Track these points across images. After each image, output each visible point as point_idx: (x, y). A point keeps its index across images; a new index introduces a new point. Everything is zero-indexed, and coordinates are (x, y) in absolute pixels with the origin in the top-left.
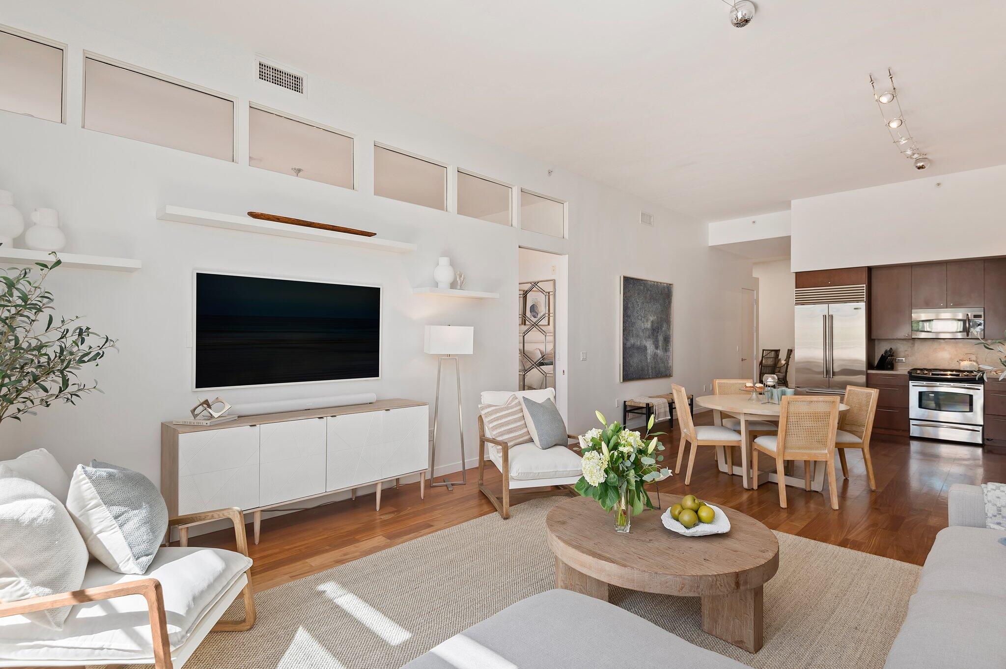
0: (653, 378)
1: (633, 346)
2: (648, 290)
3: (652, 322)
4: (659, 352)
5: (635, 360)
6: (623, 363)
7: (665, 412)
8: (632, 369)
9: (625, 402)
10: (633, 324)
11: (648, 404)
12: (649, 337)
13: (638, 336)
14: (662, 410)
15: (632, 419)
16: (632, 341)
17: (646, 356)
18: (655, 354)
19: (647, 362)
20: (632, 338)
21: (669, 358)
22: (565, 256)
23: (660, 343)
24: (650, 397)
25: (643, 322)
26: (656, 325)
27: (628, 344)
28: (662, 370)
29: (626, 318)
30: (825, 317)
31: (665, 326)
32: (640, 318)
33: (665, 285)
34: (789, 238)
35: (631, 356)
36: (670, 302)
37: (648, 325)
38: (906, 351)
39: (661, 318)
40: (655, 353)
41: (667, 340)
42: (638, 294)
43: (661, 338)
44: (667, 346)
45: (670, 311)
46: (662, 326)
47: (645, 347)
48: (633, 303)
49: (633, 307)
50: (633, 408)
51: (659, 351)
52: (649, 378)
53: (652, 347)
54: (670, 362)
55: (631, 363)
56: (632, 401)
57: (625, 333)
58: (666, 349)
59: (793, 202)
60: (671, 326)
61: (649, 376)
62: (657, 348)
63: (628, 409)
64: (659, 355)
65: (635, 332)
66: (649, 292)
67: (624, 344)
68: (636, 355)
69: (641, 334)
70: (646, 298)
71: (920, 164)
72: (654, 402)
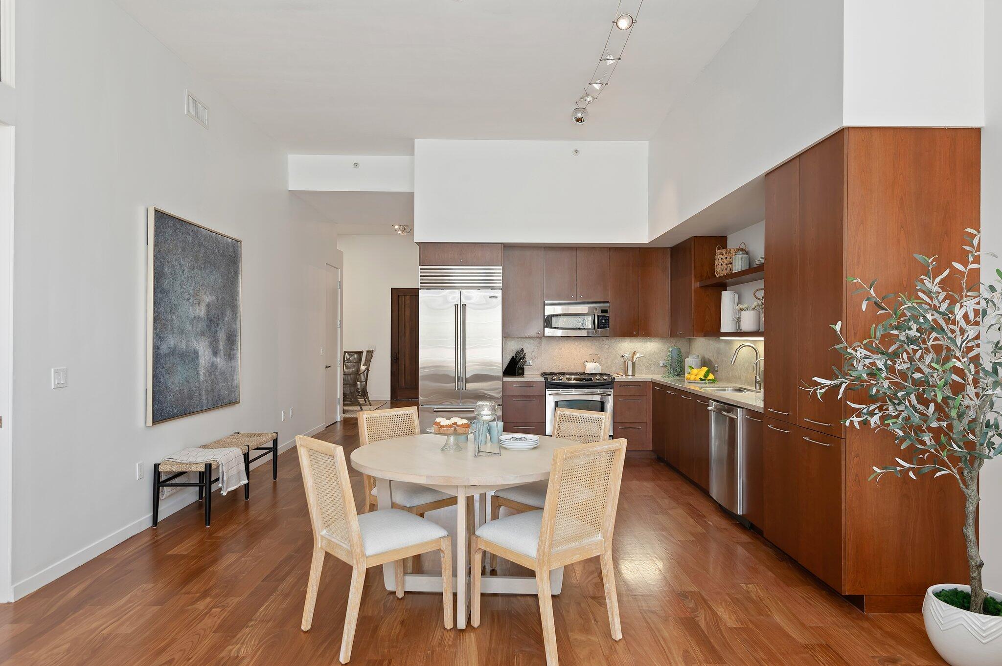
0: (208, 409)
1: (173, 351)
2: (200, 245)
3: (208, 306)
4: (220, 361)
5: (176, 380)
6: (154, 387)
7: (239, 473)
8: (170, 398)
9: (156, 466)
10: (173, 308)
11: (210, 465)
12: (203, 334)
13: (182, 332)
14: (234, 471)
15: (170, 496)
16: (171, 341)
17: (196, 369)
18: (212, 366)
19: (198, 381)
20: (170, 336)
21: (234, 370)
22: (8, 128)
23: (221, 345)
24: (204, 447)
25: (192, 306)
26: (214, 311)
27: (164, 348)
28: (224, 392)
29: (160, 295)
30: (456, 306)
31: (228, 313)
32: (187, 297)
33: (229, 240)
34: (412, 194)
35: (169, 372)
36: (237, 273)
37: (201, 311)
38: (533, 352)
39: (224, 299)
40: (213, 363)
41: (232, 339)
42: (184, 249)
43: (222, 335)
44: (232, 349)
45: (237, 288)
46: (223, 314)
47: (196, 353)
48: (173, 266)
49: (174, 274)
50: (170, 476)
51: (218, 360)
52: (202, 411)
53: (207, 353)
54: (236, 377)
55: (169, 384)
56: (171, 461)
57: (159, 326)
58: (230, 356)
59: (417, 141)
60: (239, 315)
61: (202, 406)
62: (215, 353)
63: (163, 478)
64: (219, 367)
65: (176, 324)
66: (203, 250)
67: (156, 348)
68: (179, 368)
69: (188, 327)
70: (197, 259)
71: (579, 115)
72: (217, 456)
